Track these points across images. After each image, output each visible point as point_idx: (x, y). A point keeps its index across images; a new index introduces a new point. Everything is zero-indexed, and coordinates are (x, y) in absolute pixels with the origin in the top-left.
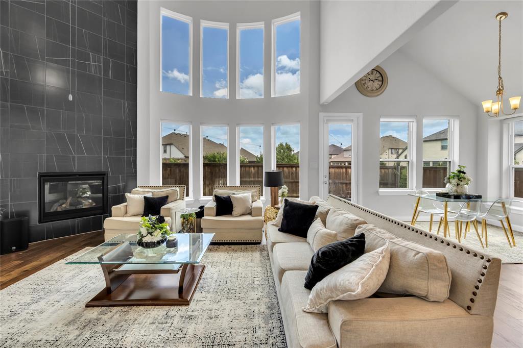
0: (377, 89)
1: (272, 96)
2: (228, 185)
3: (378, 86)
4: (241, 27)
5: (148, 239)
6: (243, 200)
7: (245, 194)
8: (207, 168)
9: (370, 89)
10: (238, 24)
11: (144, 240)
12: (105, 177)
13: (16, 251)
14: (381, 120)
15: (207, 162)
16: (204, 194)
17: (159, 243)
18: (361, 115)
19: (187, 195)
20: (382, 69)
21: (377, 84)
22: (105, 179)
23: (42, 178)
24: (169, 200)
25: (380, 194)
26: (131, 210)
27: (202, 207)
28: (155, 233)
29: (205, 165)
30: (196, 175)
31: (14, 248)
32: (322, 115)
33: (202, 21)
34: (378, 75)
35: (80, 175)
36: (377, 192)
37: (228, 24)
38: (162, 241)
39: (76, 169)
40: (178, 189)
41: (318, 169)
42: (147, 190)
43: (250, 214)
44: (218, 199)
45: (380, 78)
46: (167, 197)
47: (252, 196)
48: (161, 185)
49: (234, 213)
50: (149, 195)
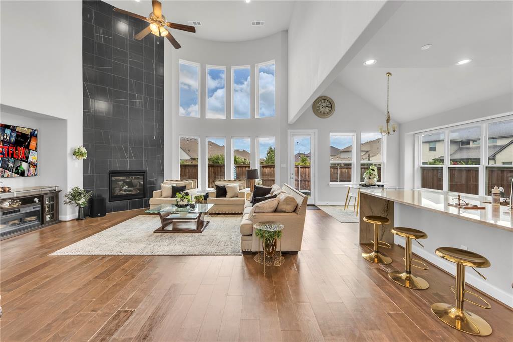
0: (327, 113)
1: (256, 117)
2: (226, 179)
3: (328, 111)
4: (234, 68)
5: (181, 203)
6: (233, 188)
7: (235, 184)
8: (211, 169)
9: (322, 113)
10: (232, 67)
11: (179, 203)
12: (145, 174)
13: (100, 216)
14: (331, 134)
15: (211, 163)
16: (209, 187)
17: (186, 205)
18: (316, 131)
19: (198, 187)
20: (331, 99)
21: (327, 110)
22: (145, 175)
23: (111, 174)
24: (187, 188)
25: (330, 186)
26: (164, 194)
27: (208, 193)
28: (184, 200)
29: (210, 166)
30: (203, 172)
31: (99, 214)
32: (289, 131)
33: (207, 65)
34: (329, 103)
35: (130, 173)
36: (328, 184)
37: (225, 66)
38: (188, 205)
39: (128, 169)
40: (192, 181)
41: (287, 168)
42: (173, 182)
43: (238, 197)
44: (218, 187)
45: (330, 106)
46: (186, 186)
47: (240, 186)
48: (180, 179)
49: (227, 196)
50: (175, 185)
